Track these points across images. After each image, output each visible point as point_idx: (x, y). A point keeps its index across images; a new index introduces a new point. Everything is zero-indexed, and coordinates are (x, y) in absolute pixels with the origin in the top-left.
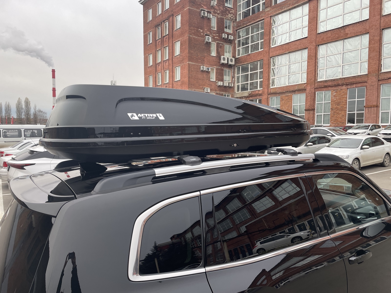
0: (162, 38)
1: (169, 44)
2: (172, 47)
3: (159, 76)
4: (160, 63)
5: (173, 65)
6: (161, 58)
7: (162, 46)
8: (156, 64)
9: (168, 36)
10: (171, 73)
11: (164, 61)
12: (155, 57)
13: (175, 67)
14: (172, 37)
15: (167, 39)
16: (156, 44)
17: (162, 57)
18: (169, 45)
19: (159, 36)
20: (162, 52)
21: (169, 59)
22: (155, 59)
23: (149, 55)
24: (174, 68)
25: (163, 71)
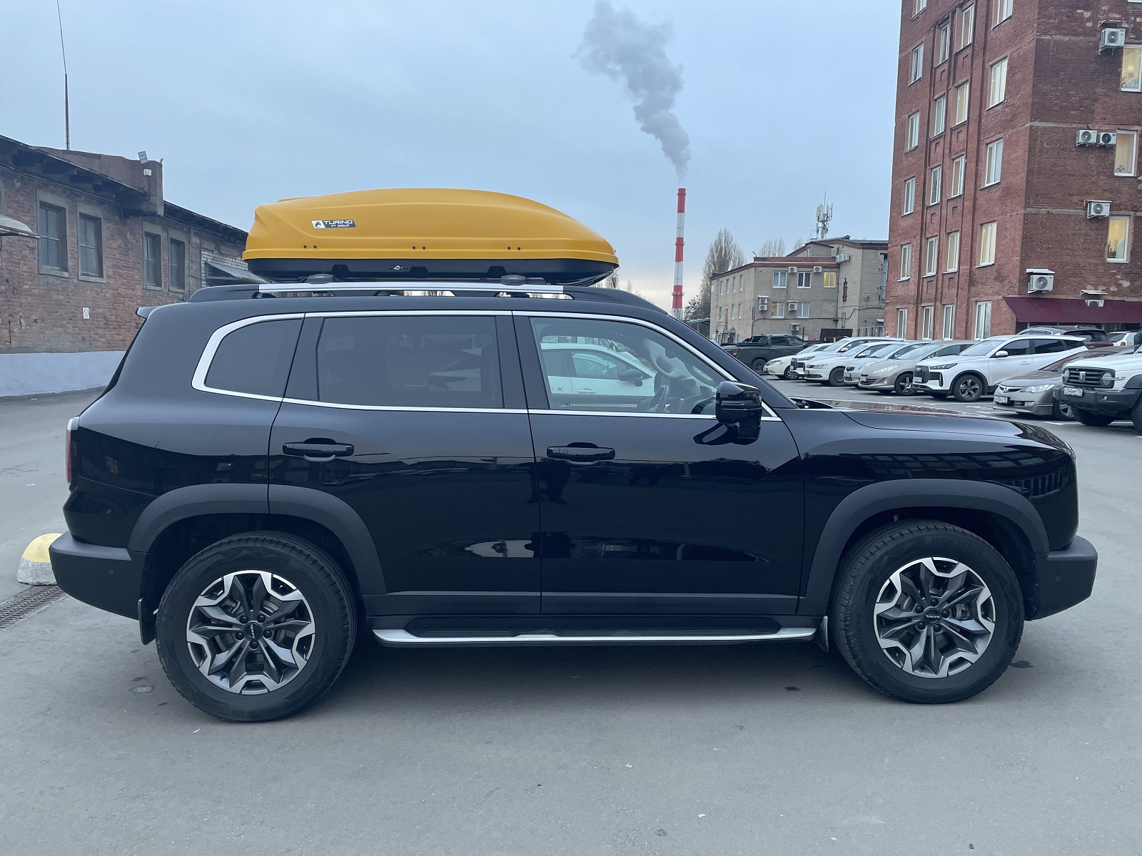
0: (953, 59)
1: (974, 74)
2: (982, 82)
3: (935, 178)
4: (940, 136)
5: (982, 139)
6: (946, 122)
7: (951, 83)
8: (928, 143)
9: (971, 48)
10: (973, 165)
11: (952, 130)
12: (926, 121)
13: (987, 144)
14: (985, 48)
15: (968, 60)
16: (935, 80)
17: (948, 116)
18: (971, 78)
19: (942, 54)
20: (949, 101)
21: (967, 123)
22: (927, 124)
23: (911, 117)
24: (984, 147)
25: (947, 160)
